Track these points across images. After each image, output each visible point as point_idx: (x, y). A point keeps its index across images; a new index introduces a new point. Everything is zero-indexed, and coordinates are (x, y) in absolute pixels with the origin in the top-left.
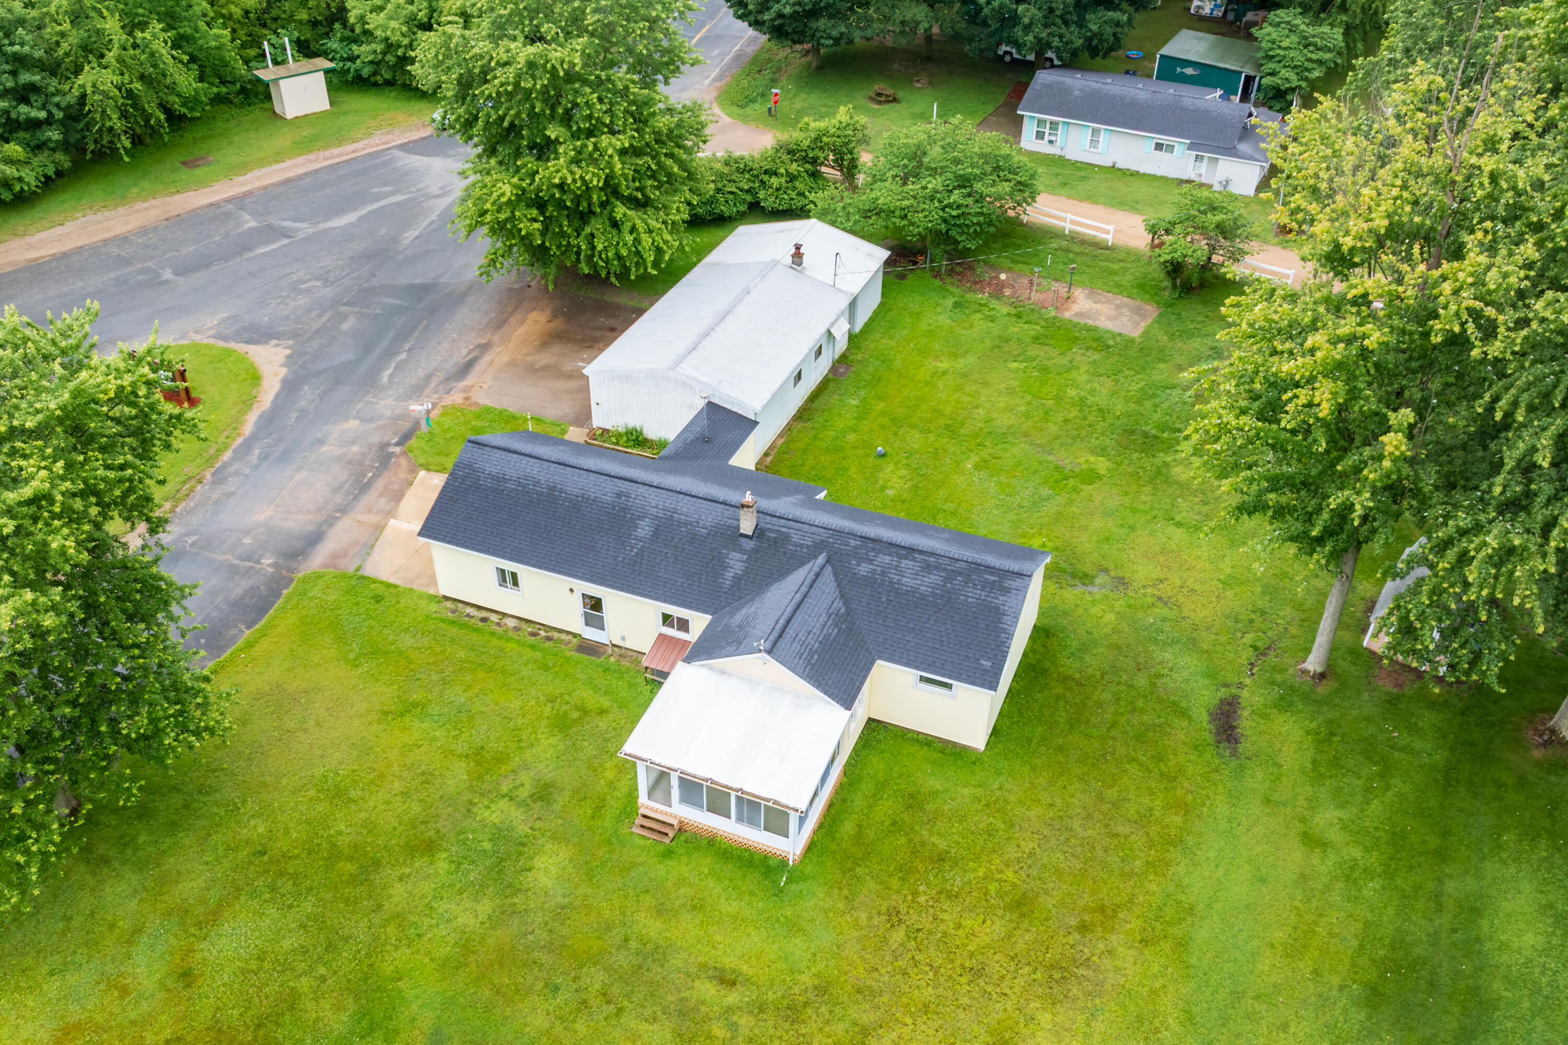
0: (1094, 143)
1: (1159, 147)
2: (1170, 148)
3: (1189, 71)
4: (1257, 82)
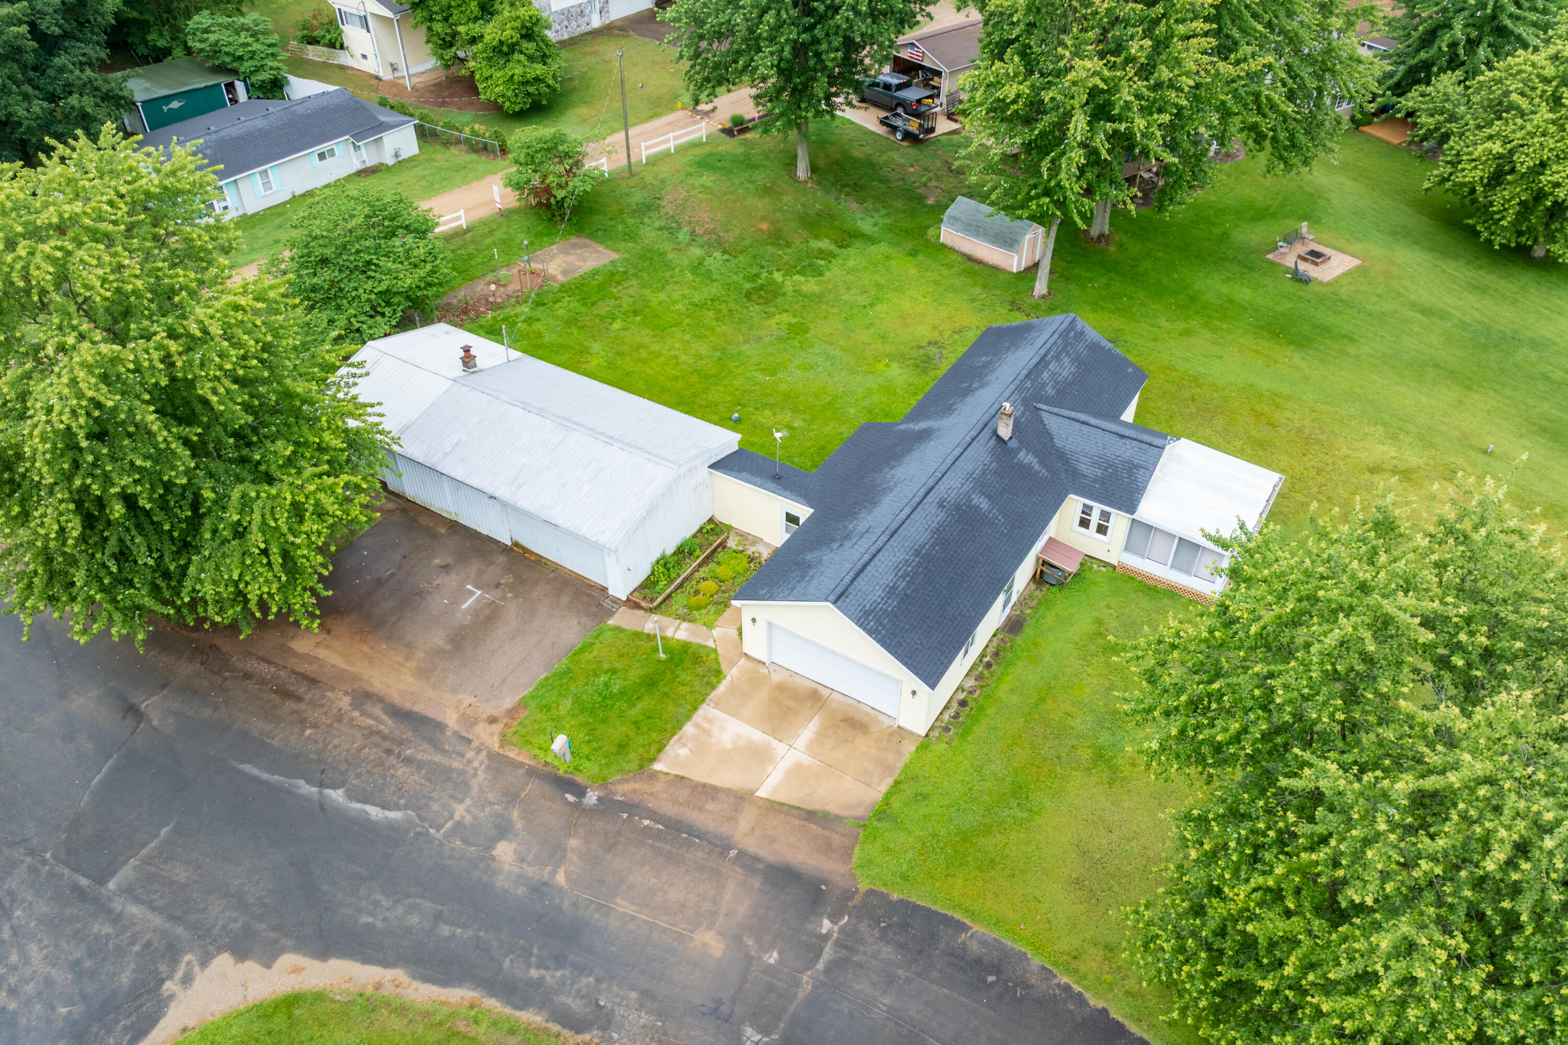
0: (267, 185)
1: (322, 156)
2: (332, 152)
3: (175, 105)
4: (240, 87)
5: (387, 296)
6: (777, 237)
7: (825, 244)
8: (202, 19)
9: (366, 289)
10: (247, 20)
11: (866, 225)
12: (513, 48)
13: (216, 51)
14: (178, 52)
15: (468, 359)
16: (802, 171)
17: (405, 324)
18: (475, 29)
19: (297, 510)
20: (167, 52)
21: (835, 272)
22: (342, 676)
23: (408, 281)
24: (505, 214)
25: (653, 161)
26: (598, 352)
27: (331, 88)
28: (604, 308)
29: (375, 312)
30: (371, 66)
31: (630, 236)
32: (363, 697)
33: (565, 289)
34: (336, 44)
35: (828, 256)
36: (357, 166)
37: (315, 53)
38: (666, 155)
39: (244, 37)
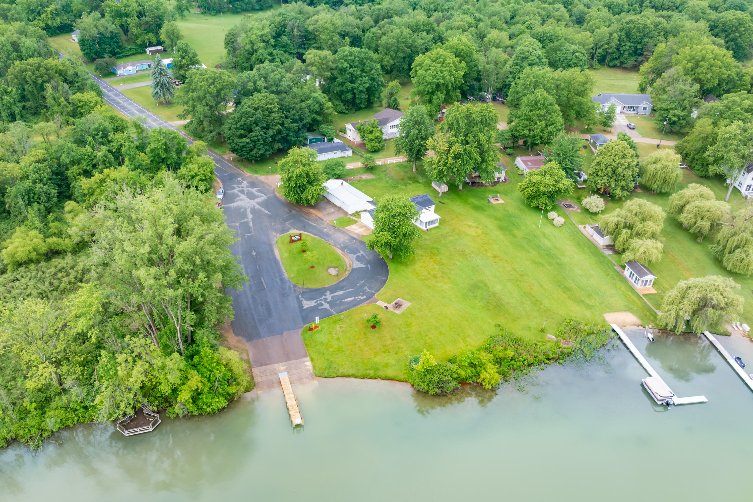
0: (325, 157)
1: (335, 153)
2: (337, 153)
3: (314, 140)
4: (326, 138)
5: (335, 174)
6: (402, 179)
7: (411, 182)
8: (323, 126)
9: (333, 173)
10: (330, 127)
11: (420, 181)
12: (373, 140)
13: (324, 132)
14: (317, 130)
15: (342, 184)
16: (414, 170)
17: (337, 178)
18: (368, 135)
19: (315, 190)
20: (315, 130)
21: (409, 187)
22: (314, 214)
23: (338, 172)
24: (360, 168)
25: (390, 164)
26: (364, 190)
27: (341, 142)
28: (369, 184)
29: (333, 176)
30: (350, 138)
31: (379, 175)
32: (316, 216)
33: (364, 180)
34: (345, 133)
35: (410, 184)
36: (340, 156)
37: (341, 134)
38: (393, 163)
39: (329, 130)
